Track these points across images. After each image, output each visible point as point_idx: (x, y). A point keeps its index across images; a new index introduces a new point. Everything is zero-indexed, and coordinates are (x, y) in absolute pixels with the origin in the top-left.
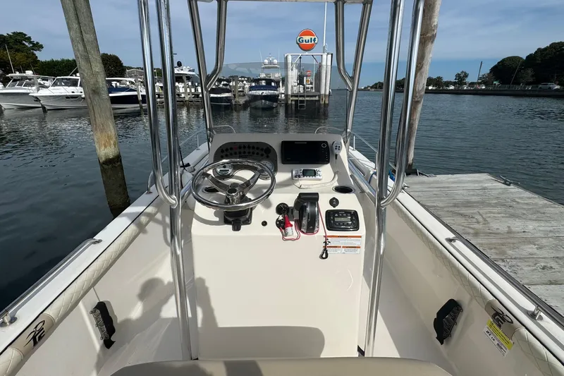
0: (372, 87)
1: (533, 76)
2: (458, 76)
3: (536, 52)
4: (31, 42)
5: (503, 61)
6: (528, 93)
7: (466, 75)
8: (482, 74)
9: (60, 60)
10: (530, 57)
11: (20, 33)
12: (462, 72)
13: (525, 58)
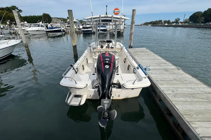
0: (143, 24)
1: (204, 20)
2: (176, 20)
3: (208, 10)
4: (18, 9)
5: (195, 13)
6: (201, 26)
7: (179, 20)
8: (185, 19)
9: (28, 16)
10: (205, 12)
11: (14, 6)
12: (178, 18)
13: (203, 12)
